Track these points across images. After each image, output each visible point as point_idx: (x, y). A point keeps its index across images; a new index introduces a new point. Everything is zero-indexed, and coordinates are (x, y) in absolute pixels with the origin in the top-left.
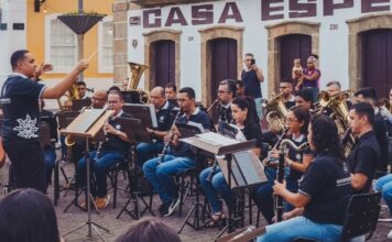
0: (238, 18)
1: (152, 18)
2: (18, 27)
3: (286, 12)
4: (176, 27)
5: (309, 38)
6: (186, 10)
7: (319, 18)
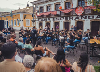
0: (50, 20)
1: (39, 20)
2: (22, 21)
3: (56, 20)
4: (42, 21)
5: (58, 23)
6: (44, 19)
7: (60, 20)
